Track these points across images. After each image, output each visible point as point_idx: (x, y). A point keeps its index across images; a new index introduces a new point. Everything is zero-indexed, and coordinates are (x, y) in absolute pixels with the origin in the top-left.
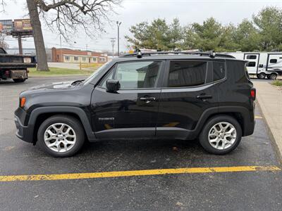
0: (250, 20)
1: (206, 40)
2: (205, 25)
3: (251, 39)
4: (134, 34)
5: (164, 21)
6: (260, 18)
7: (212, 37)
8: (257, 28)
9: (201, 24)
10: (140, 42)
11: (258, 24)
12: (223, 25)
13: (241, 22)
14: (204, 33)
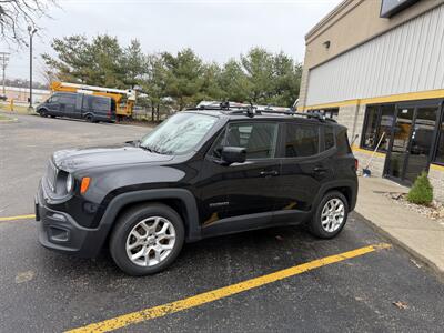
0: (238, 60)
1: (183, 79)
2: (180, 58)
3: (241, 86)
4: (60, 53)
5: (115, 40)
6: (249, 59)
7: (191, 77)
8: (246, 72)
9: (175, 56)
10: (72, 69)
11: (246, 68)
12: (204, 63)
13: (227, 62)
14: (179, 70)
